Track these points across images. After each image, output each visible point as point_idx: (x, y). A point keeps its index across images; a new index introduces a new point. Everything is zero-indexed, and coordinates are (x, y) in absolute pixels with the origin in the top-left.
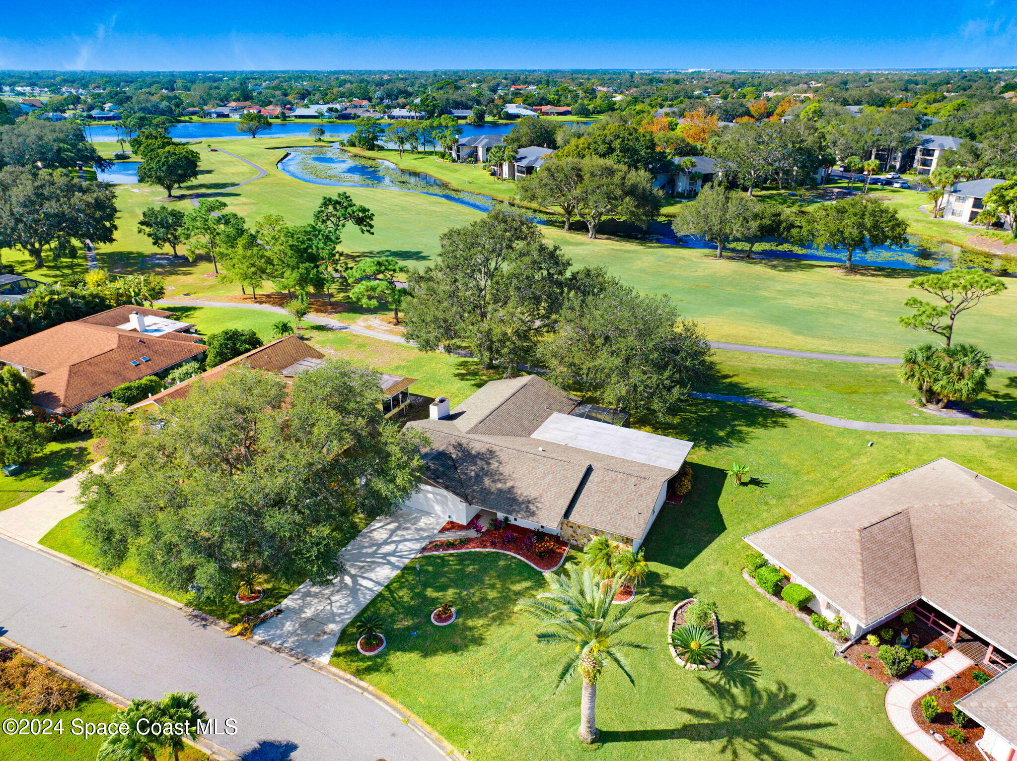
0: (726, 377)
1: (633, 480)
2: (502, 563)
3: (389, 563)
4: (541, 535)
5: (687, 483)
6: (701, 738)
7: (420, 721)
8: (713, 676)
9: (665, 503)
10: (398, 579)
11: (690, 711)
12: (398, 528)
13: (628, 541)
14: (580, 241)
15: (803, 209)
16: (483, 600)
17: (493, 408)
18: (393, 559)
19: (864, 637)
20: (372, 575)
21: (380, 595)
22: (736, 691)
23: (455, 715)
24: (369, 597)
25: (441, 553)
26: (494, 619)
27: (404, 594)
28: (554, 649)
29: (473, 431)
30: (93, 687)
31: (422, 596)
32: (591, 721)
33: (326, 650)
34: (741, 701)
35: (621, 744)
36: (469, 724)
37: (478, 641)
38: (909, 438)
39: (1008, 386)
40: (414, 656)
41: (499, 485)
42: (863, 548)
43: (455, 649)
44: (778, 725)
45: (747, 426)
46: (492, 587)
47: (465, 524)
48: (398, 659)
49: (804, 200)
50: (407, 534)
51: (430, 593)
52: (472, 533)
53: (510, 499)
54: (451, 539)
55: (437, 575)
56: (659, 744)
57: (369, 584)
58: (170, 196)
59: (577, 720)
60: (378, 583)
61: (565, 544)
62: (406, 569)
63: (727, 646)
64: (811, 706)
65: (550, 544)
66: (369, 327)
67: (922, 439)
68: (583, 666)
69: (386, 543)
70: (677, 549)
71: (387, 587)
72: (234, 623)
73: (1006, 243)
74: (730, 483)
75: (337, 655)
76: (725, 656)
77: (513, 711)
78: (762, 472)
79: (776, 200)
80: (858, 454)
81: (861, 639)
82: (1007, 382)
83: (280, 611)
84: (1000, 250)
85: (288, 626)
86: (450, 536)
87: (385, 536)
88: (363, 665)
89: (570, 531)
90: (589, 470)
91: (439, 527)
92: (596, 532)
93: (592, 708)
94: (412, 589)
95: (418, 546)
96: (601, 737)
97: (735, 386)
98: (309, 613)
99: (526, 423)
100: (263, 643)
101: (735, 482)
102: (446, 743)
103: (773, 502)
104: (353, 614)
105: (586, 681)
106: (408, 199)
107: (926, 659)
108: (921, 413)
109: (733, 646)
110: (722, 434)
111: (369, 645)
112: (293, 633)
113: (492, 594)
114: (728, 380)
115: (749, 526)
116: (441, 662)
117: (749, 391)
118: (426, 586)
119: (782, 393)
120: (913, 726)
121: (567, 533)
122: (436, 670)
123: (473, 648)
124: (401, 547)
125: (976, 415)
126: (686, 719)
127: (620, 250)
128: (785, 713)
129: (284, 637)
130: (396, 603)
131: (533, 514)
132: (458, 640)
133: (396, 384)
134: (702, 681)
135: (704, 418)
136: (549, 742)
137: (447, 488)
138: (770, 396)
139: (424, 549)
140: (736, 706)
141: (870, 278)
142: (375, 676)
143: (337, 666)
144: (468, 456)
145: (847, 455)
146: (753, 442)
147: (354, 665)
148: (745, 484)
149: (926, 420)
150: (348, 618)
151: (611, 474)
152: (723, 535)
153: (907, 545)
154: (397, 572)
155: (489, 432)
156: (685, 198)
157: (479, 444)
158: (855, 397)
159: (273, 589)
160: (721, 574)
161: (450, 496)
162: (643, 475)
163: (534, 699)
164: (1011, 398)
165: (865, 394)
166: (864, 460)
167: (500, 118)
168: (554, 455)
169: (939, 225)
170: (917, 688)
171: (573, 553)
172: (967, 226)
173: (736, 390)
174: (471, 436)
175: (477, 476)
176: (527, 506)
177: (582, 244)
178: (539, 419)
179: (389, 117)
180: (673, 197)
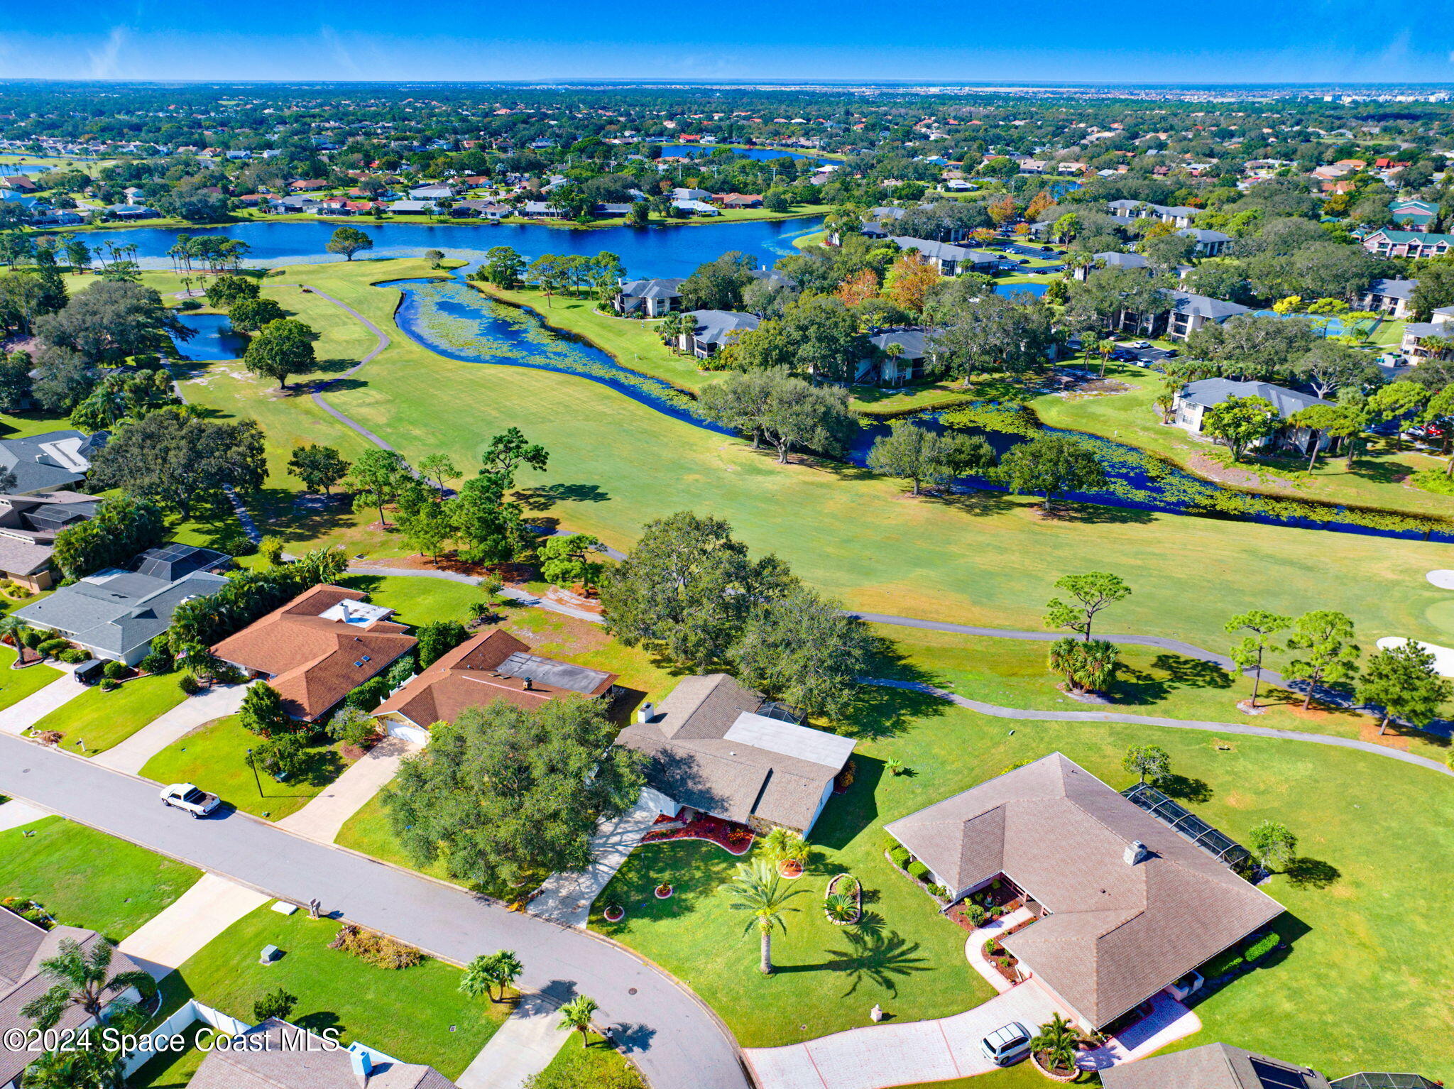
0: (900, 658)
1: (804, 781)
2: (704, 849)
3: (617, 851)
4: (735, 826)
5: (850, 778)
6: (841, 969)
7: (655, 964)
8: (853, 929)
9: (833, 794)
10: (626, 864)
11: (834, 953)
12: (621, 821)
13: (799, 831)
14: (769, 468)
15: (1026, 404)
16: (692, 879)
17: (691, 711)
18: (620, 848)
19: (962, 900)
20: (606, 862)
21: (614, 877)
22: (867, 938)
23: (679, 960)
24: (607, 879)
25: (656, 842)
26: (701, 893)
27: (632, 875)
28: (743, 914)
29: (676, 736)
30: (425, 951)
31: (646, 876)
32: (768, 959)
33: (583, 919)
34: (870, 945)
35: (788, 974)
36: (687, 965)
37: (690, 909)
38: (1047, 725)
39: (1154, 666)
40: (646, 921)
41: (700, 787)
42: (966, 835)
43: (674, 915)
44: (890, 960)
45: (913, 714)
46: (698, 868)
47: (673, 815)
48: (635, 923)
49: (1028, 390)
50: (629, 827)
51: (653, 874)
52: (679, 825)
53: (708, 798)
54: (664, 830)
55: (655, 860)
56: (813, 973)
57: (606, 869)
58: (283, 387)
59: (759, 960)
60: (612, 868)
61: (752, 832)
62: (631, 856)
63: (865, 908)
64: (916, 947)
65: (740, 834)
66: (560, 601)
67: (1057, 727)
68: (762, 924)
69: (613, 834)
70: (838, 834)
71: (619, 871)
72: (511, 902)
73: (1226, 467)
74: (887, 775)
75: (591, 922)
76: (863, 915)
77: (717, 955)
78: (913, 762)
79: (997, 389)
80: (998, 743)
81: (960, 901)
82: (1154, 660)
83: (542, 892)
84: (1218, 475)
85: (551, 903)
86: (663, 827)
87: (611, 829)
88: (610, 929)
89: (756, 823)
90: (770, 773)
91: (653, 820)
92: (776, 824)
93: (768, 951)
94: (638, 871)
95: (638, 837)
96: (774, 970)
97: (907, 668)
98: (564, 892)
99: (719, 724)
100: (536, 916)
101: (891, 774)
102: (674, 977)
103: (919, 791)
104: (597, 892)
105: (763, 934)
106: (570, 390)
107: (1002, 914)
108: (1065, 698)
109: (869, 908)
110: (888, 724)
111: (613, 914)
112: (556, 908)
113: (698, 874)
114: (903, 662)
115: (896, 813)
116: (665, 925)
117: (921, 675)
118: (649, 868)
119: (949, 677)
120: (980, 957)
121: (753, 824)
122: (662, 930)
123: (687, 914)
124: (625, 837)
125: (1113, 701)
126: (832, 957)
127: (812, 484)
128: (897, 952)
129: (551, 912)
130: (629, 883)
131: (727, 810)
132: (675, 908)
133: (602, 684)
134: (845, 932)
135: (874, 708)
136: (741, 974)
137: (659, 789)
138: (937, 681)
139: (643, 839)
140: (865, 948)
141: (1067, 524)
142: (620, 936)
143: (592, 930)
144: (674, 761)
145: (989, 744)
146: (912, 732)
147: (605, 929)
148: (898, 774)
149: (1068, 706)
150: (594, 896)
151: (788, 776)
152: (874, 821)
153: (999, 832)
154: (624, 859)
155: (689, 737)
156: (893, 388)
157: (681, 749)
158: (1014, 680)
159: (533, 875)
160: (868, 854)
161: (662, 796)
162: (812, 776)
163: (731, 948)
164: (1152, 679)
165: (1023, 676)
166: (1002, 748)
167: (669, 215)
168: (742, 760)
169: (1166, 434)
170: (990, 933)
171: (758, 839)
172: (1196, 439)
173: (910, 673)
174: (675, 742)
175: (682, 779)
176: (721, 803)
177: (770, 472)
178: (730, 720)
179: (520, 213)
180: (879, 387)
